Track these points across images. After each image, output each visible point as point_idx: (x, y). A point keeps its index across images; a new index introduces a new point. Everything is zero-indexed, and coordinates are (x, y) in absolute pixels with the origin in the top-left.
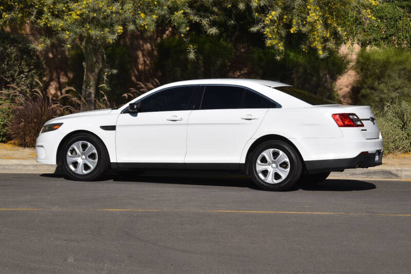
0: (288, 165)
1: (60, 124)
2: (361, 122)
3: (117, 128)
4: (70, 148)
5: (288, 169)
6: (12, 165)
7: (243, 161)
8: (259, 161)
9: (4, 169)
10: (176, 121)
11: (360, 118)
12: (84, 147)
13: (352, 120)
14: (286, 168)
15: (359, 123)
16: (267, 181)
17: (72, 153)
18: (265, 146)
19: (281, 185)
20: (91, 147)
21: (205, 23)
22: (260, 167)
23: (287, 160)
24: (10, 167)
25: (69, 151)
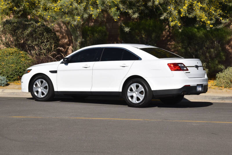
0: (143, 93)
1: (31, 70)
2: (187, 68)
3: (58, 72)
4: (35, 83)
5: (144, 95)
6: (21, 93)
7: (121, 90)
8: (129, 91)
9: (17, 95)
10: (87, 67)
11: (186, 66)
12: (42, 82)
13: (180, 67)
14: (143, 94)
15: (185, 69)
16: (133, 102)
17: (36, 86)
18: (132, 82)
19: (140, 104)
20: (45, 82)
21: (131, 12)
22: (129, 94)
23: (143, 90)
24: (20, 94)
25: (34, 85)
